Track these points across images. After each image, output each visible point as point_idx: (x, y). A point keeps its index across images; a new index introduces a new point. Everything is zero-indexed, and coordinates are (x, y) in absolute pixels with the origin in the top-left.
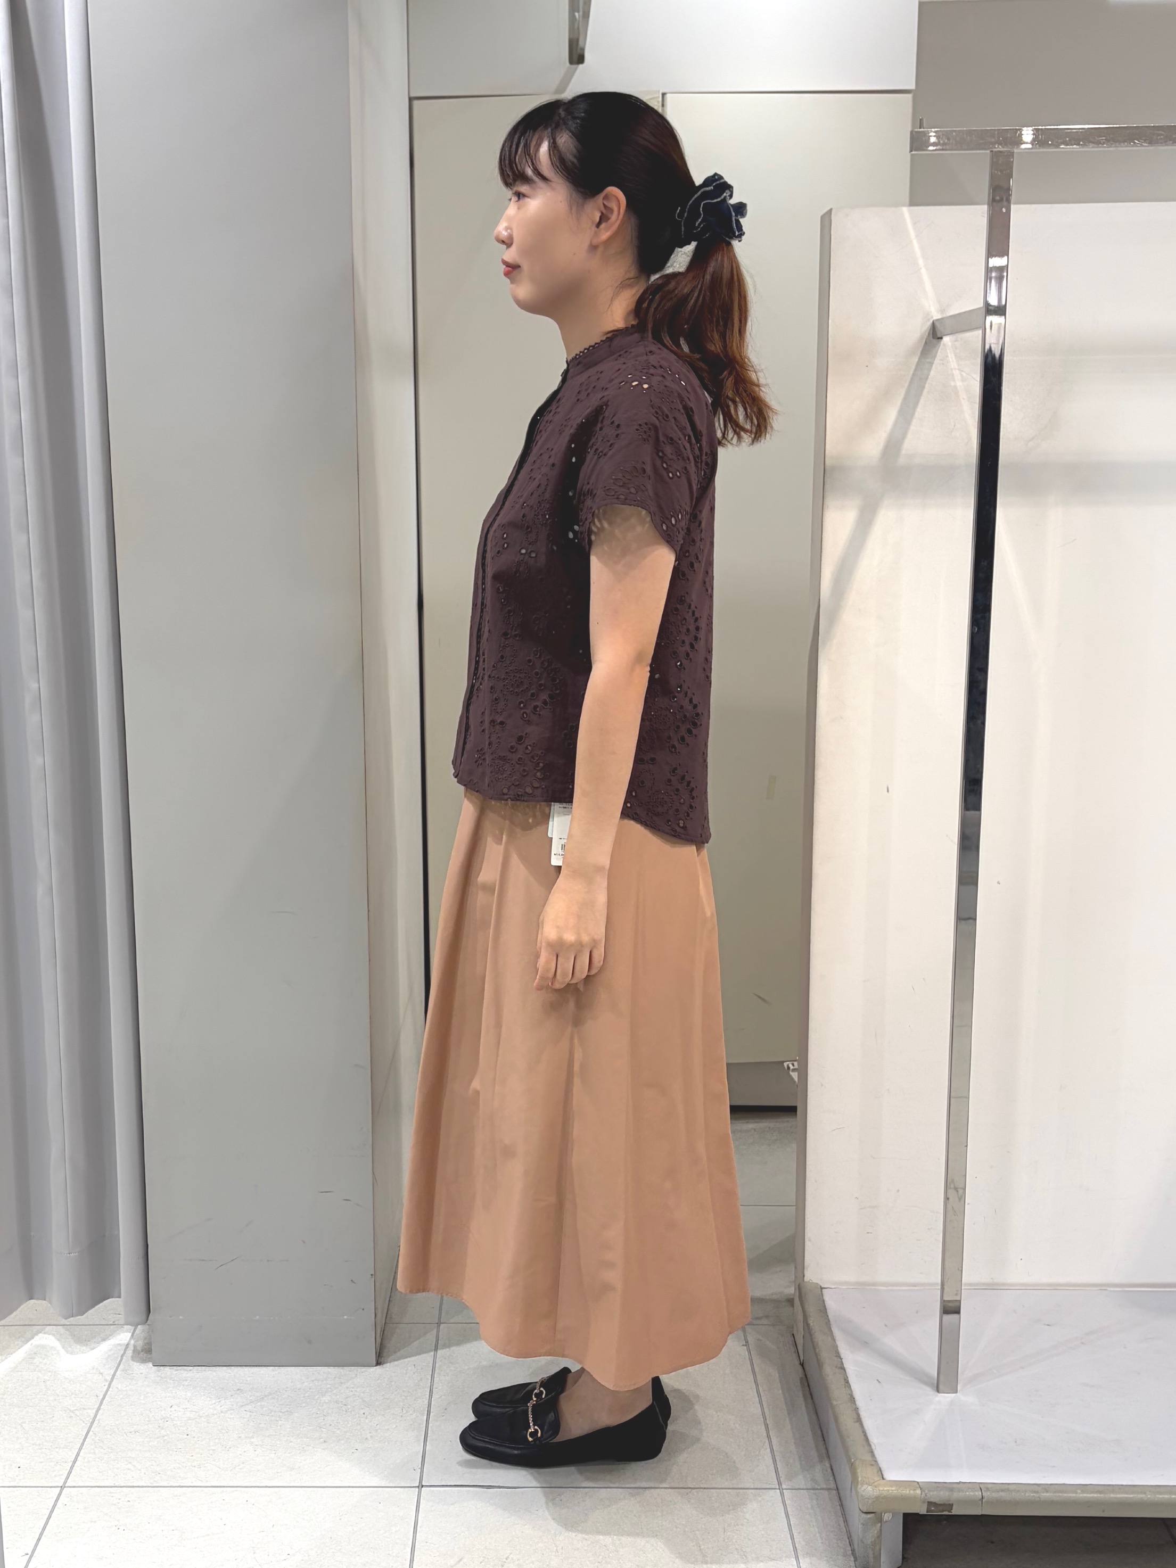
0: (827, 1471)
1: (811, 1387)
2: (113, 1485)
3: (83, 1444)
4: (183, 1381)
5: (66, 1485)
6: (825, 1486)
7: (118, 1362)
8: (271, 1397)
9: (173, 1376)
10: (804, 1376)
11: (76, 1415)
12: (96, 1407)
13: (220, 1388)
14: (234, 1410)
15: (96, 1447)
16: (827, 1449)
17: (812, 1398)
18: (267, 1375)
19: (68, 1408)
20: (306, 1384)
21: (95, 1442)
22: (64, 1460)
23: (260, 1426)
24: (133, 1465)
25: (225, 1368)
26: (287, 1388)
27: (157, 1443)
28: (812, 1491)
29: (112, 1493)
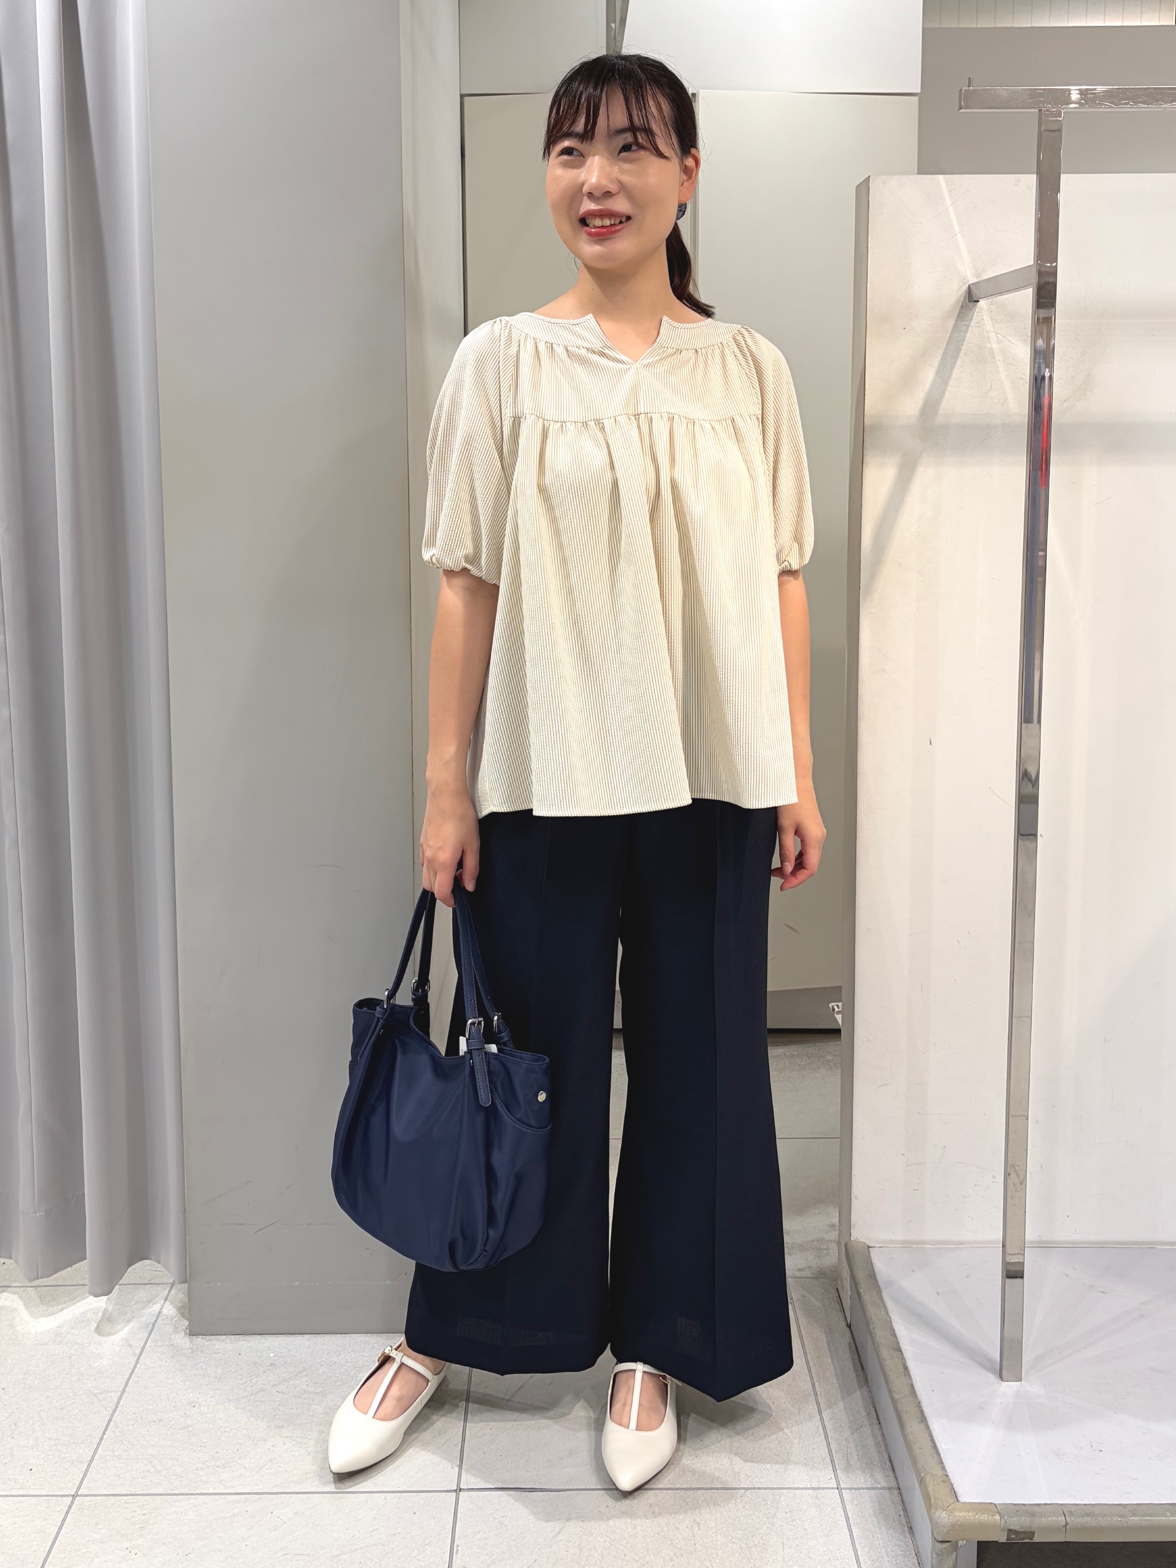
0: (885, 1464)
1: (861, 1355)
2: (130, 1493)
3: (101, 1439)
4: (215, 1353)
5: (79, 1493)
6: (885, 1485)
7: (149, 1331)
8: (304, 1373)
9: (205, 1348)
10: (852, 1341)
11: (100, 1401)
12: (121, 1389)
13: (252, 1362)
14: (265, 1391)
15: (115, 1442)
16: (883, 1433)
17: (863, 1369)
18: (302, 1346)
19: (90, 1391)
20: (342, 1356)
21: (115, 1436)
22: (80, 1459)
23: (292, 1411)
24: (154, 1466)
25: (259, 1337)
26: (323, 1361)
27: (182, 1436)
28: (872, 1491)
29: (128, 1503)
